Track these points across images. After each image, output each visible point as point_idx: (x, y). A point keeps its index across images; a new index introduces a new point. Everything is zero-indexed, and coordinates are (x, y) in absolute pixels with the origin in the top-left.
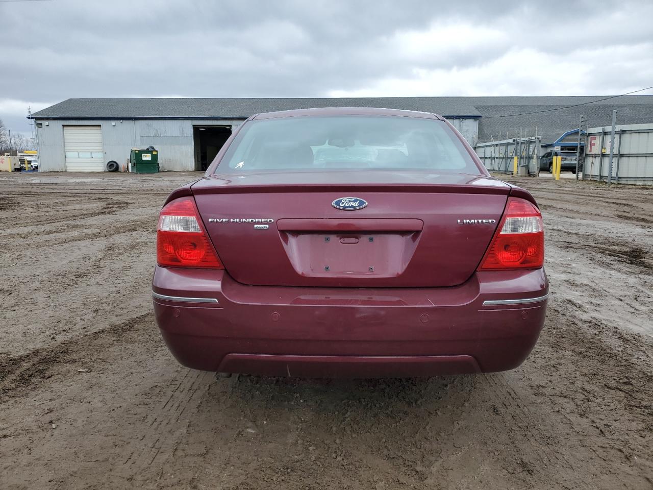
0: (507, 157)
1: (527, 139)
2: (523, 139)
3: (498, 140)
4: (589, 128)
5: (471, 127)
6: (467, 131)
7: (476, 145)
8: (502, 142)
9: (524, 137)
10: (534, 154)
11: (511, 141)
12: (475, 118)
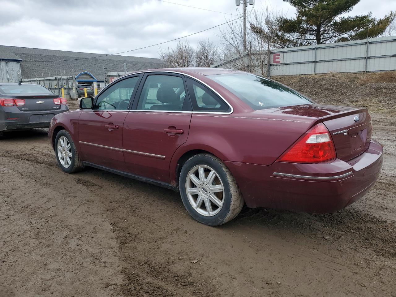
0: (52, 88)
1: (66, 77)
2: (63, 77)
3: (41, 77)
4: (109, 72)
5: (15, 68)
6: (12, 70)
7: (21, 80)
8: (46, 78)
9: (63, 76)
10: (74, 87)
11: (53, 78)
12: (17, 61)
